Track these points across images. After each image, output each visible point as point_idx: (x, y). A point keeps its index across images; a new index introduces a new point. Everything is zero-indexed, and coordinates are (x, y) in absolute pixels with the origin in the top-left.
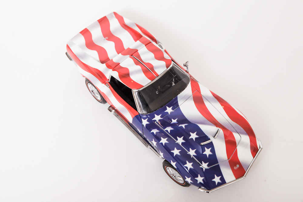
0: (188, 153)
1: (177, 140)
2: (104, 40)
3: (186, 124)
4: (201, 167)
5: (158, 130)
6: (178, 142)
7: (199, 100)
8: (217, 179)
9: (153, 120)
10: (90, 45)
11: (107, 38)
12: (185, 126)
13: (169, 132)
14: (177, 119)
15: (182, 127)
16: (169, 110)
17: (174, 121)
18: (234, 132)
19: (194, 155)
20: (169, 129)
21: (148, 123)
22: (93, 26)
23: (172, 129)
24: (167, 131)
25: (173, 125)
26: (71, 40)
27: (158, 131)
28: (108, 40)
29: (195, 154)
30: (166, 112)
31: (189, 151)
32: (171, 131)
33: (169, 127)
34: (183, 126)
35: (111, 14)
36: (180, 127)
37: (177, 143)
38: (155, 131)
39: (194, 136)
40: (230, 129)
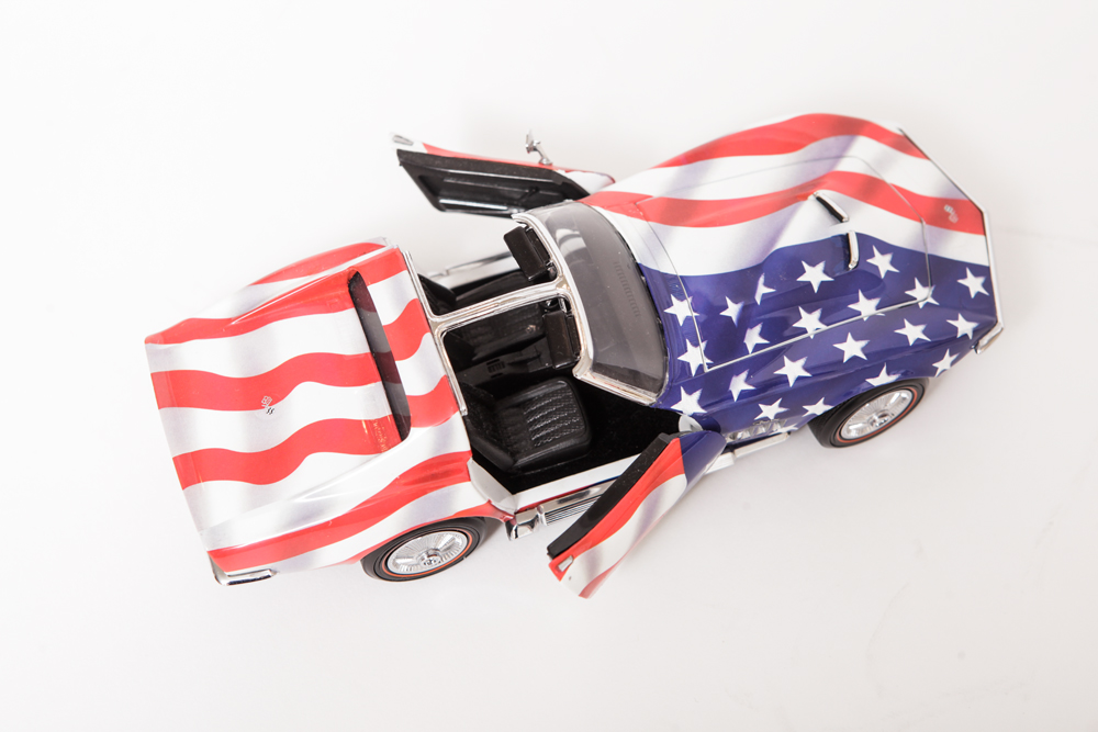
0: (865, 319)
1: (804, 331)
2: (271, 412)
3: (762, 280)
4: (921, 305)
5: (738, 374)
6: (811, 333)
7: (678, 212)
8: (974, 284)
9: (694, 373)
10: (267, 467)
11: (266, 400)
12: (767, 284)
13: (766, 342)
14: (727, 299)
15: (764, 295)
16: (681, 309)
17: (733, 310)
18: (834, 165)
19: (878, 308)
20: (753, 338)
21: (697, 395)
22: (176, 432)
23: (758, 329)
24: (758, 347)
25: (746, 321)
26: (200, 527)
27: (744, 375)
28: (276, 400)
29: (875, 302)
30: (685, 322)
31: (859, 313)
32: (762, 334)
33: (747, 335)
34: (762, 290)
35: (150, 355)
36: (762, 302)
37: (816, 335)
38: (739, 385)
39: (815, 275)
40: (820, 169)
